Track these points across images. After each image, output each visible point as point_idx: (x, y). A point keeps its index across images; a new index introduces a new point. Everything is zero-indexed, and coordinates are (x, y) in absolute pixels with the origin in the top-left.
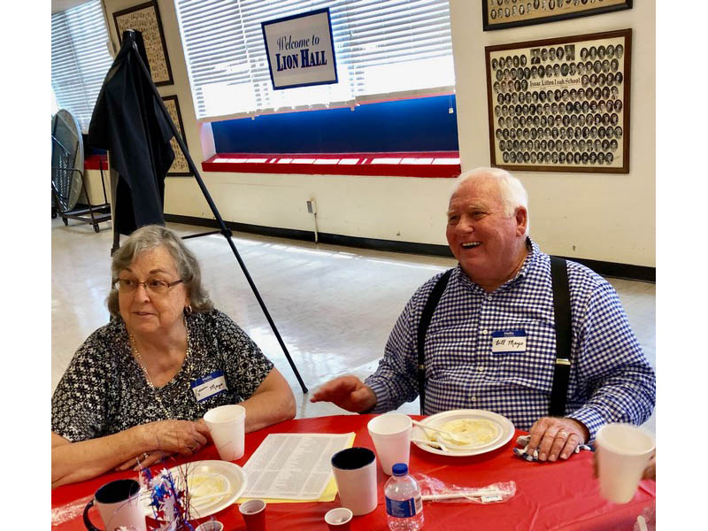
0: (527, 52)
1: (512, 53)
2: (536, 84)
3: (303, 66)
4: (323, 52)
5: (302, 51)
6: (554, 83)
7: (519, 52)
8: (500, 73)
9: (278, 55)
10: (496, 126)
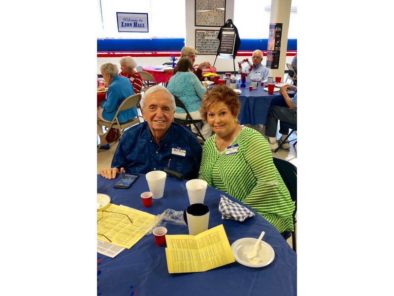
0: (205, 31)
1: (201, 31)
2: (206, 38)
3: (134, 26)
4: (143, 24)
5: (134, 23)
6: (210, 38)
7: (203, 31)
8: (198, 35)
9: (123, 23)
10: (197, 45)
